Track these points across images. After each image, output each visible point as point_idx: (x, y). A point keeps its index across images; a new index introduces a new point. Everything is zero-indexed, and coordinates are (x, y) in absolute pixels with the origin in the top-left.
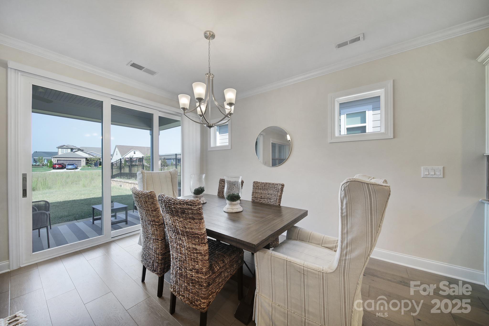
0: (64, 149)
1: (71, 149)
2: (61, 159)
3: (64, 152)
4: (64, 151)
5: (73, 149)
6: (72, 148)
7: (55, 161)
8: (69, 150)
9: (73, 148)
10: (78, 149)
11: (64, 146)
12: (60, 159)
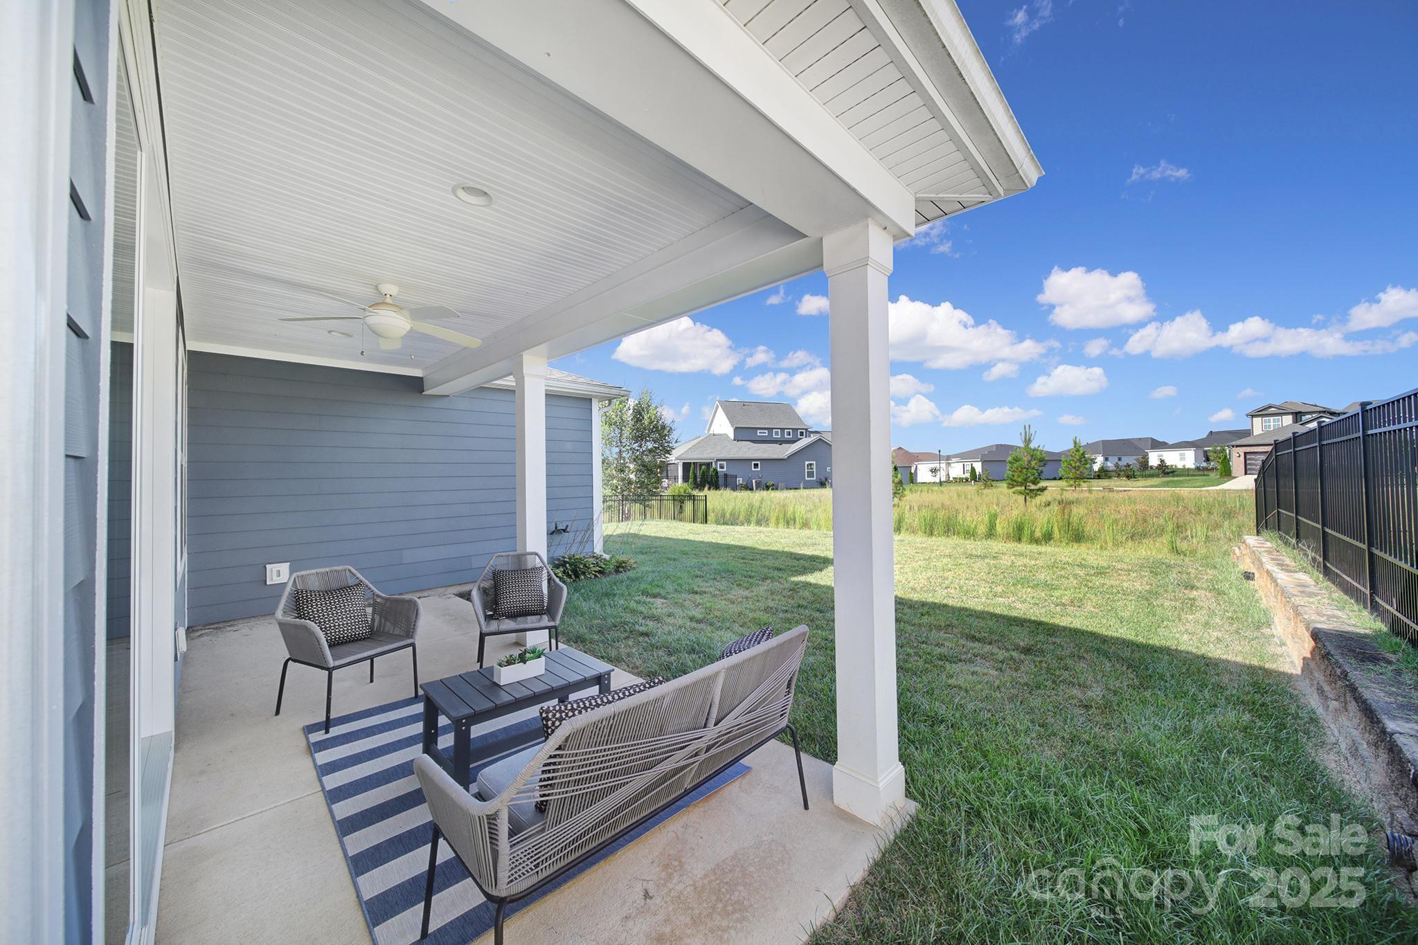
0: (1272, 418)
1: (1292, 413)
2: (1256, 451)
3: (1270, 425)
4: (1272, 424)
5: (1300, 412)
6: (1298, 410)
7: (1238, 455)
8: (1288, 420)
9: (1303, 411)
10: (1320, 412)
11: (1270, 407)
12: (1252, 451)
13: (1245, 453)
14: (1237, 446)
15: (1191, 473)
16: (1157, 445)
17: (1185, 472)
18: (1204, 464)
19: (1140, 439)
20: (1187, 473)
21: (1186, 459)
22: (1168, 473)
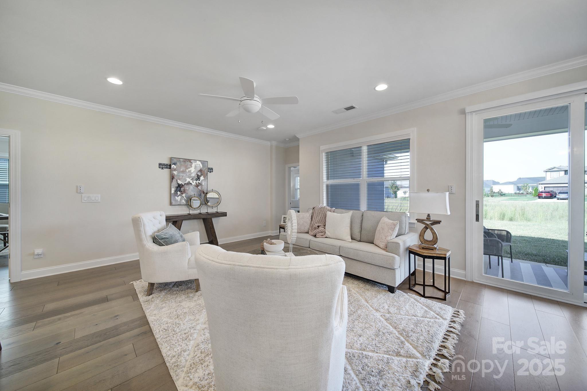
13: (545, 187)
14: (541, 184)
15: (512, 195)
16: (495, 183)
17: (510, 195)
18: (518, 192)
19: (488, 181)
20: (511, 195)
21: (510, 189)
22: (502, 195)
